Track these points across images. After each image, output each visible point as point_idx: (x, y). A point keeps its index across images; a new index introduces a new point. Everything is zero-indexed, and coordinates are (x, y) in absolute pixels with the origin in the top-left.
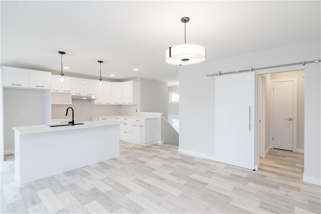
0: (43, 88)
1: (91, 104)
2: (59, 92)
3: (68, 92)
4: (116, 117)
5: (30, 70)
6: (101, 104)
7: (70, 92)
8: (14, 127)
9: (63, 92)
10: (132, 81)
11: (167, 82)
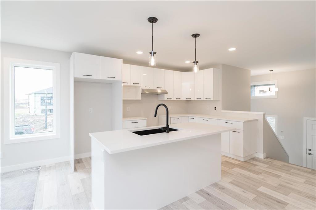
0: (114, 79)
1: (159, 100)
2: (129, 84)
3: (137, 85)
4: (188, 116)
5: (101, 56)
6: (171, 99)
7: (140, 85)
8: (90, 133)
9: (132, 85)
10: (213, 68)
11: (250, 70)
